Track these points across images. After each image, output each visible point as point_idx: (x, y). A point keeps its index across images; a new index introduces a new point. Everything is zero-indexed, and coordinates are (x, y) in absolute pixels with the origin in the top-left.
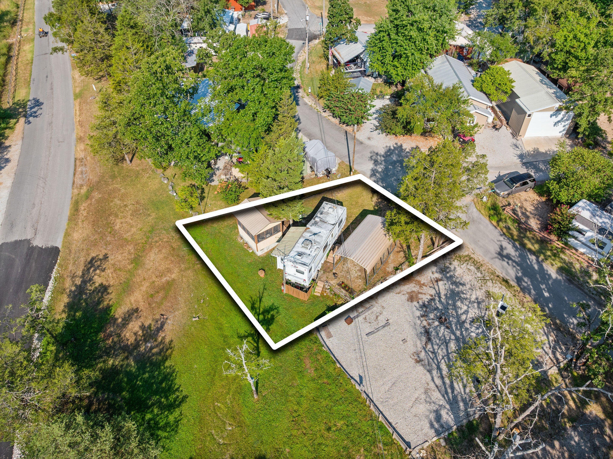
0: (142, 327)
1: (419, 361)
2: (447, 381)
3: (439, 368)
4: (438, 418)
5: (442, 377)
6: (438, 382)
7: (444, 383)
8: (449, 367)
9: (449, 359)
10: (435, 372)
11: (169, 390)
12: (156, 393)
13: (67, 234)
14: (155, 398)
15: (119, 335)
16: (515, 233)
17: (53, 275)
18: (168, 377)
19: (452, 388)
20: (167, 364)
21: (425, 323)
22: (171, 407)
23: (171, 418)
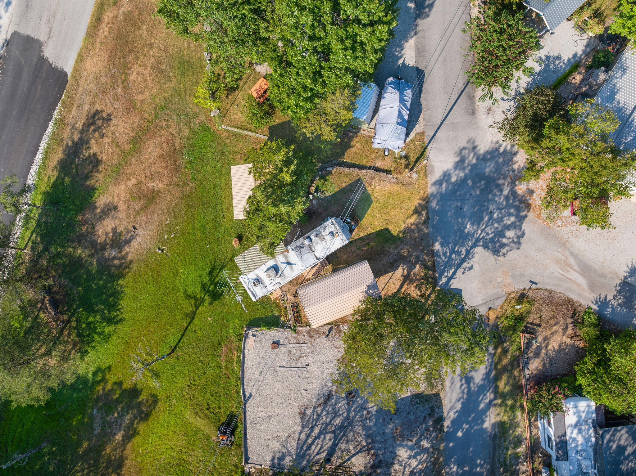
0: (114, 231)
1: (303, 414)
2: (310, 441)
3: (312, 429)
4: (282, 458)
5: (308, 436)
6: (303, 436)
7: (306, 440)
8: (321, 433)
9: (326, 427)
10: (306, 430)
11: (113, 306)
12: (103, 303)
13: (80, 59)
14: (101, 307)
15: (93, 227)
16: (505, 361)
17: (55, 115)
18: (117, 294)
19: (309, 448)
20: (121, 282)
21: (334, 388)
22: (111, 321)
23: (107, 330)
